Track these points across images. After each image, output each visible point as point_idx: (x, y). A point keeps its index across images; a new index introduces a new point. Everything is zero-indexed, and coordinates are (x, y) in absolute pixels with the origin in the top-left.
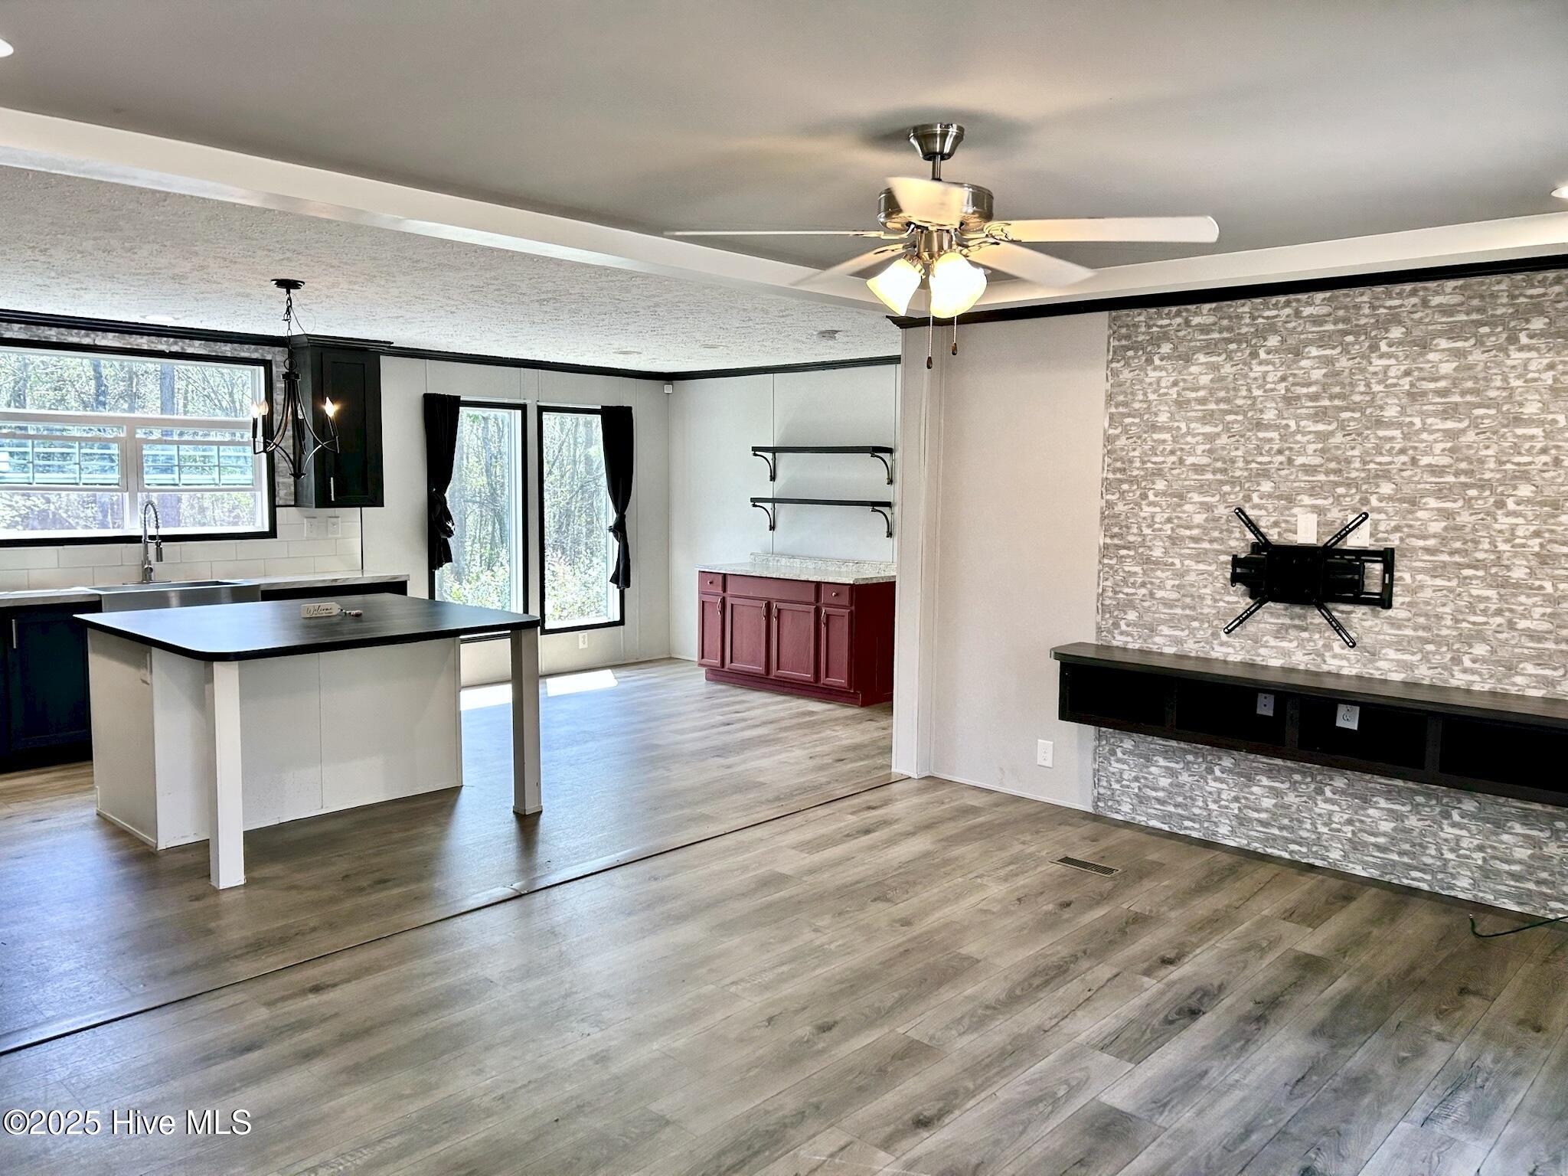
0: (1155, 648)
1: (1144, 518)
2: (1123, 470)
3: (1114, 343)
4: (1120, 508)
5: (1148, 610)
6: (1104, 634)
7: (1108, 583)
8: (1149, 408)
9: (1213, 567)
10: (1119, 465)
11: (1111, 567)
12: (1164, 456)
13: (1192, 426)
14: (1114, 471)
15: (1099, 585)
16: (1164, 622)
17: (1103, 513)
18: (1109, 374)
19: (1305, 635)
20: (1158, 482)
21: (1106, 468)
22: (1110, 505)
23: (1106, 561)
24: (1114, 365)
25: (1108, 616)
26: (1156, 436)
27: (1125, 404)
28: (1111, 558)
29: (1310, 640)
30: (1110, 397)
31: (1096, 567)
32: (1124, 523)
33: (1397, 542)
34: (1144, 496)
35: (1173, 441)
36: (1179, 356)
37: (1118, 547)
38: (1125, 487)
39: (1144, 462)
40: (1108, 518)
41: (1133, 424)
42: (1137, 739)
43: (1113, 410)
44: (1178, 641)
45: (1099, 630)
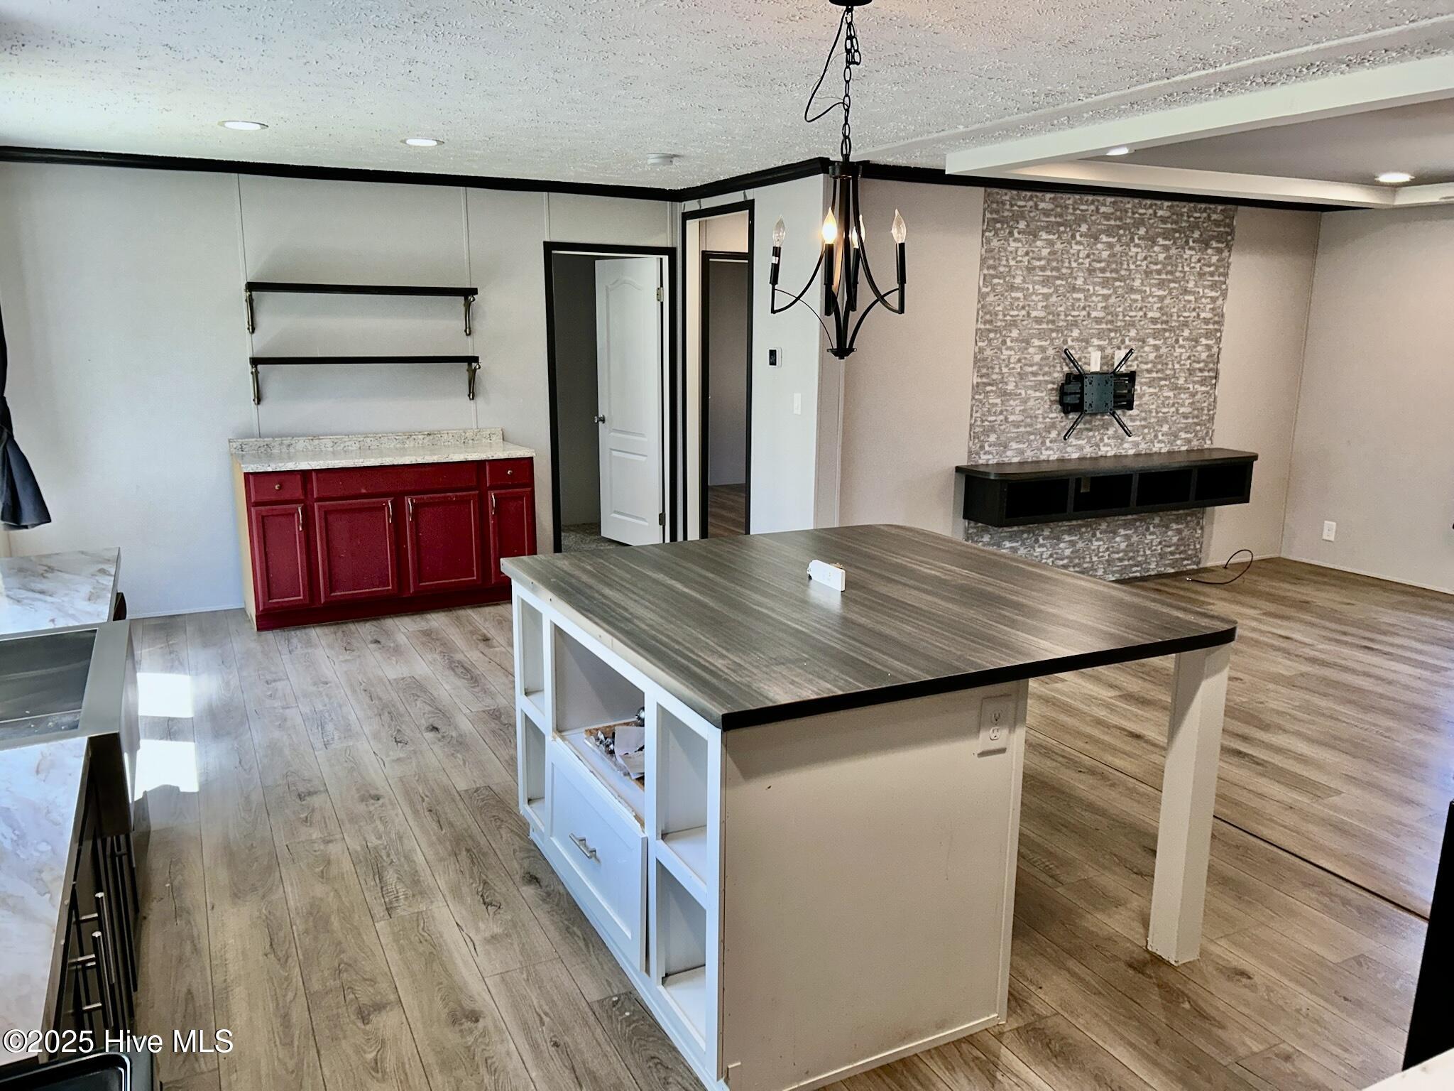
0: (1006, 460)
1: (1004, 360)
2: (991, 322)
3: (988, 215)
4: (988, 353)
5: (1004, 431)
6: (973, 456)
7: (978, 415)
8: (1009, 271)
9: (1044, 394)
10: (988, 317)
11: (980, 401)
12: (1017, 310)
13: (1036, 287)
14: (985, 323)
15: (971, 416)
16: (1012, 439)
17: (975, 357)
18: (984, 241)
19: (1091, 434)
20: (1013, 331)
21: (980, 320)
22: (981, 350)
23: (977, 397)
24: (987, 234)
25: (977, 441)
26: (1013, 295)
27: (995, 268)
28: (980, 394)
29: (1094, 436)
30: (983, 261)
31: (969, 403)
32: (990, 365)
33: (1135, 367)
34: (1004, 342)
35: (1024, 299)
36: (1029, 232)
37: (986, 384)
38: (992, 335)
39: (1005, 315)
40: (980, 362)
41: (999, 284)
42: (992, 532)
43: (985, 272)
44: (1022, 452)
45: (970, 453)
